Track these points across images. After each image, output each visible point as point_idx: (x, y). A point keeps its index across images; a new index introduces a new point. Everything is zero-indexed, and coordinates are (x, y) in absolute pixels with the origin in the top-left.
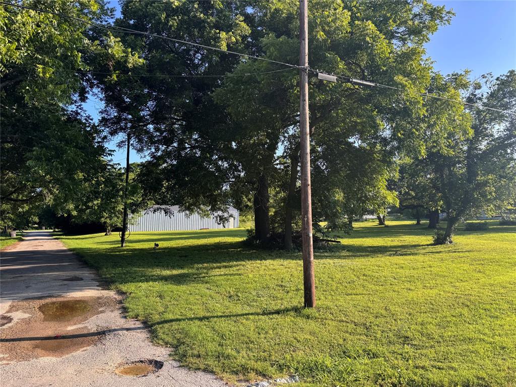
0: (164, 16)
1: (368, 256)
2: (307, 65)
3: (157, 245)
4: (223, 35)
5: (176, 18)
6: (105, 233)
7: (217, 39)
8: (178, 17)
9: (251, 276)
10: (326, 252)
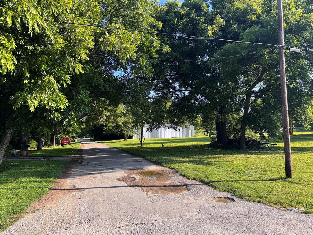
0: (176, 20)
1: (297, 153)
2: (283, 44)
3: (164, 146)
4: (210, 28)
5: (182, 20)
6: (124, 139)
7: (206, 30)
8: (183, 20)
9: (235, 163)
10: (268, 150)
